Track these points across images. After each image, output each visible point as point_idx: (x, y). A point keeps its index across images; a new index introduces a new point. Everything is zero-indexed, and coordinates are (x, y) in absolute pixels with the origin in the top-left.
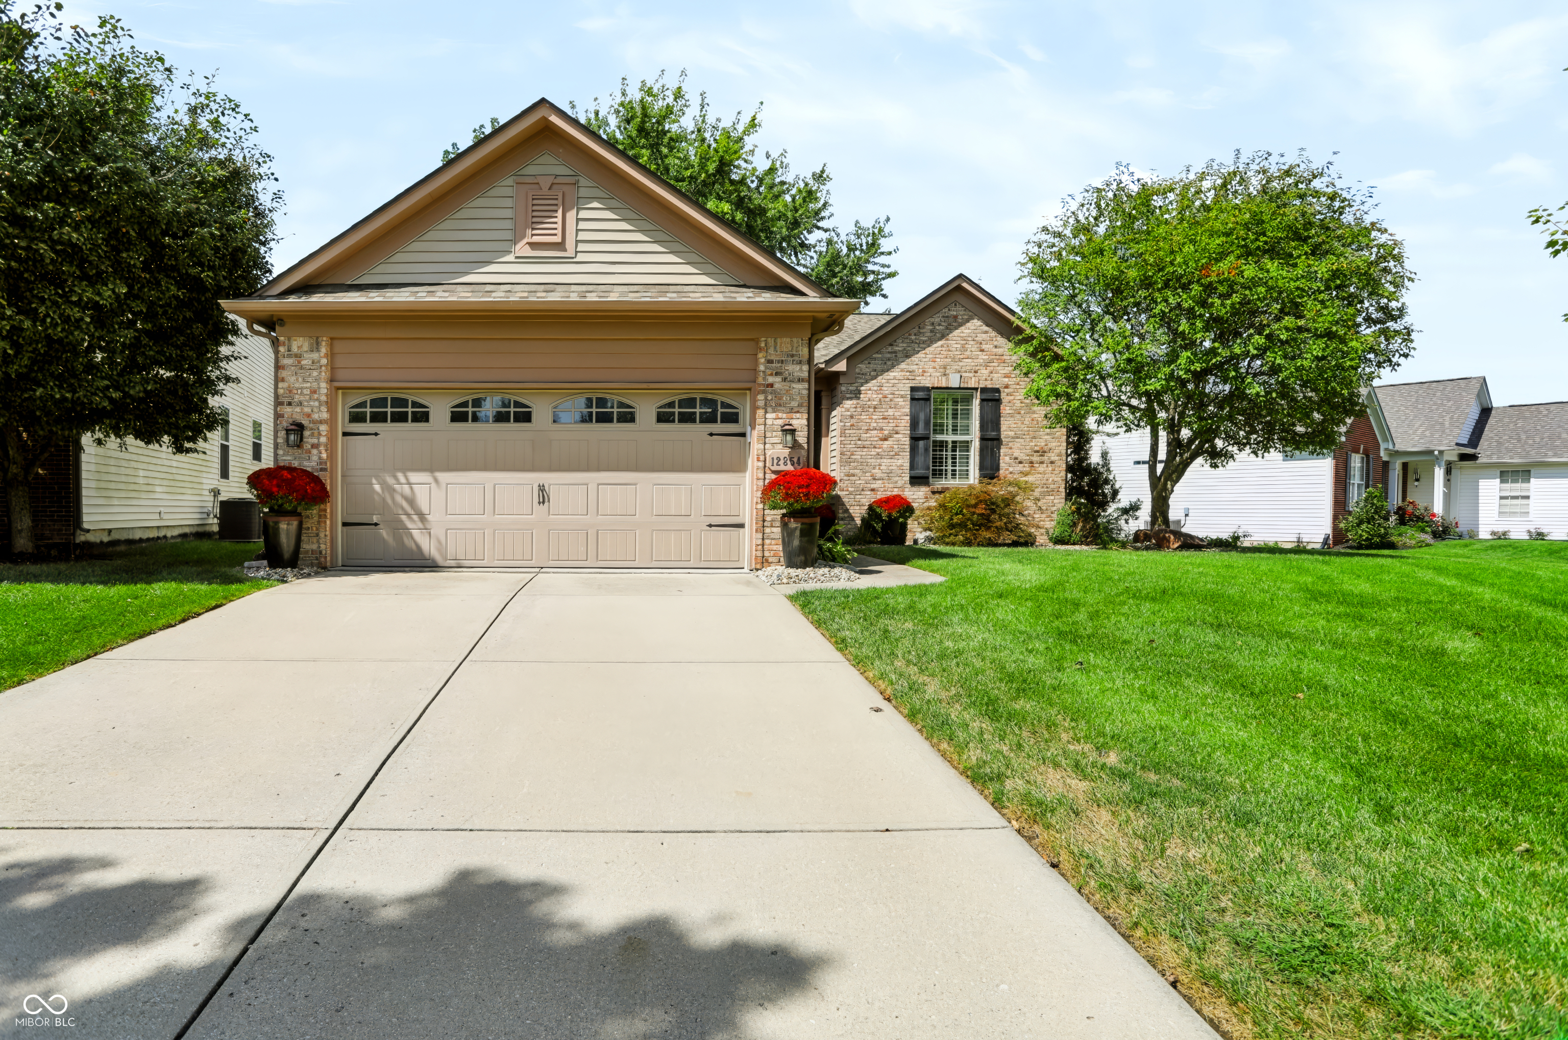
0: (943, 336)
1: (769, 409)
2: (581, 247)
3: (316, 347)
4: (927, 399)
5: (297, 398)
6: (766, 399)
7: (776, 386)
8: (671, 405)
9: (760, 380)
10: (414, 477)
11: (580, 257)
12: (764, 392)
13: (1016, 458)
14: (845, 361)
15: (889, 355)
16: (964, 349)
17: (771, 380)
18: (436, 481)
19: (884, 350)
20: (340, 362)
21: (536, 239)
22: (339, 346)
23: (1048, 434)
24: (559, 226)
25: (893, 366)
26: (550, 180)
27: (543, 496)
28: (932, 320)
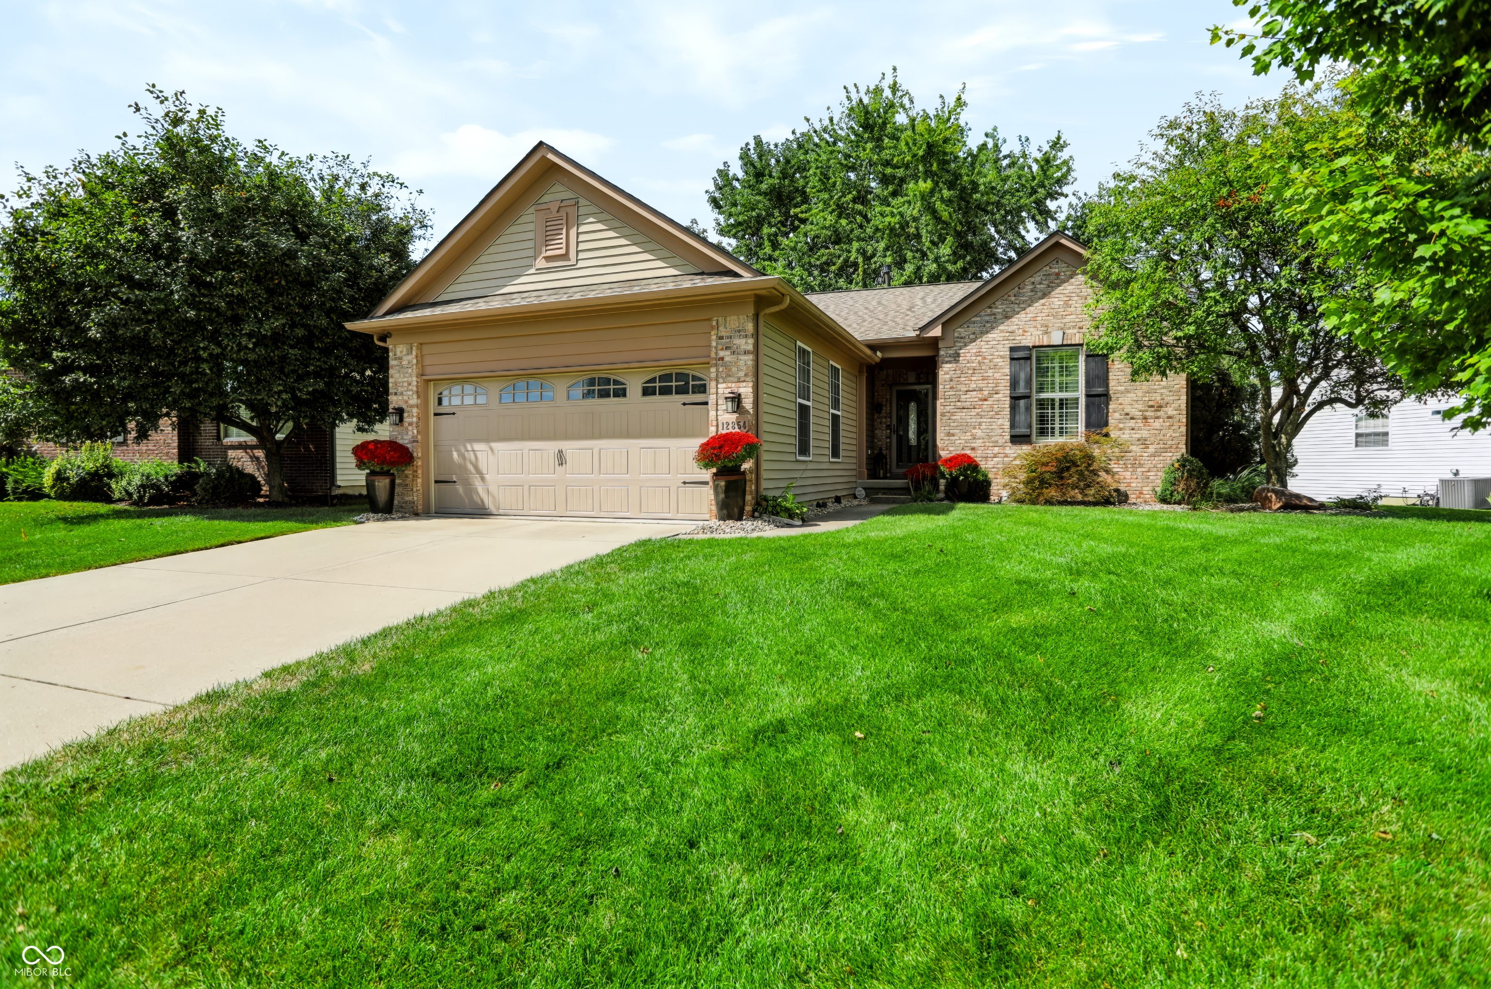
0: (1045, 295)
1: (721, 380)
2: (581, 255)
3: (410, 352)
4: (1029, 358)
5: (400, 390)
6: (717, 371)
7: (727, 359)
8: (653, 380)
9: (713, 355)
10: (477, 446)
11: (581, 264)
12: (716, 365)
13: (1127, 414)
14: (940, 327)
15: (987, 318)
16: (1067, 304)
17: (722, 354)
18: (492, 449)
19: (983, 313)
20: (428, 361)
21: (549, 253)
22: (426, 349)
23: (1164, 388)
24: (564, 241)
25: (993, 328)
26: (558, 204)
27: (561, 459)
28: (1032, 280)
